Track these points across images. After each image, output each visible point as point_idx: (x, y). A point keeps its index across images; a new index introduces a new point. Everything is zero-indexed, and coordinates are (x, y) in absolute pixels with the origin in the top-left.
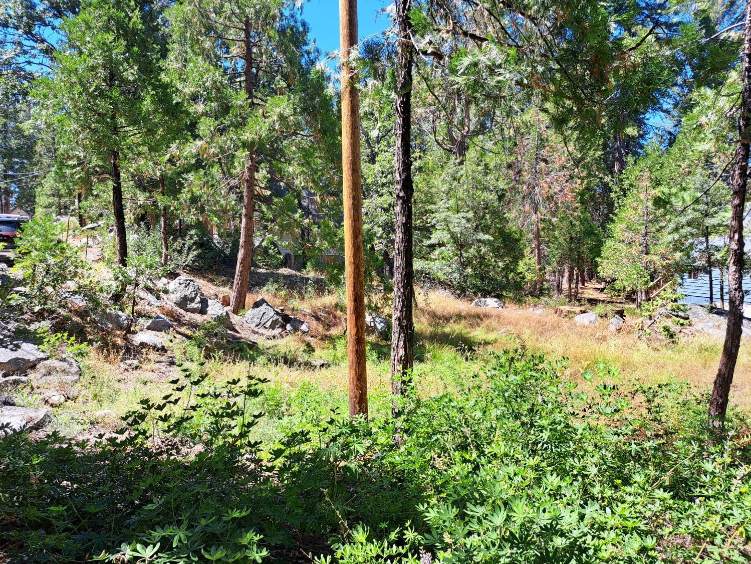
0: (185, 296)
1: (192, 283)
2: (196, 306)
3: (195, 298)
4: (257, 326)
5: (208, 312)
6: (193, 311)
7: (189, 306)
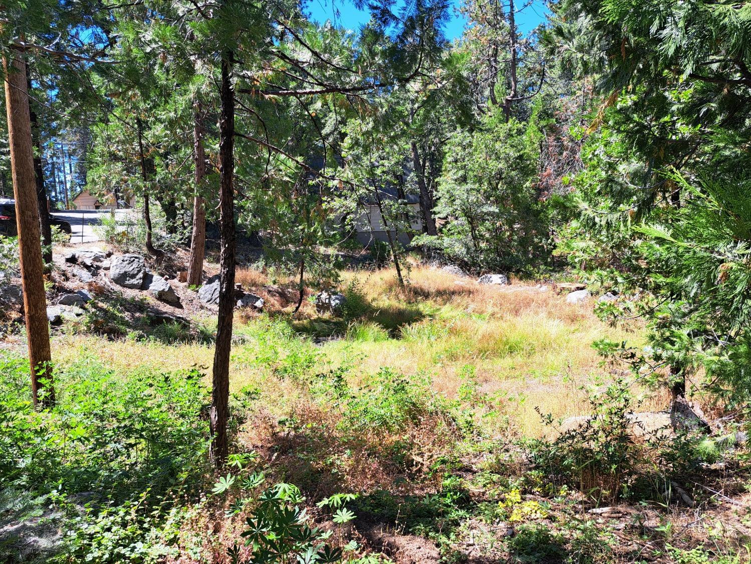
0: (125, 272)
1: (137, 260)
2: (136, 282)
3: (137, 274)
4: (209, 301)
5: (150, 288)
6: (132, 287)
7: (127, 282)
